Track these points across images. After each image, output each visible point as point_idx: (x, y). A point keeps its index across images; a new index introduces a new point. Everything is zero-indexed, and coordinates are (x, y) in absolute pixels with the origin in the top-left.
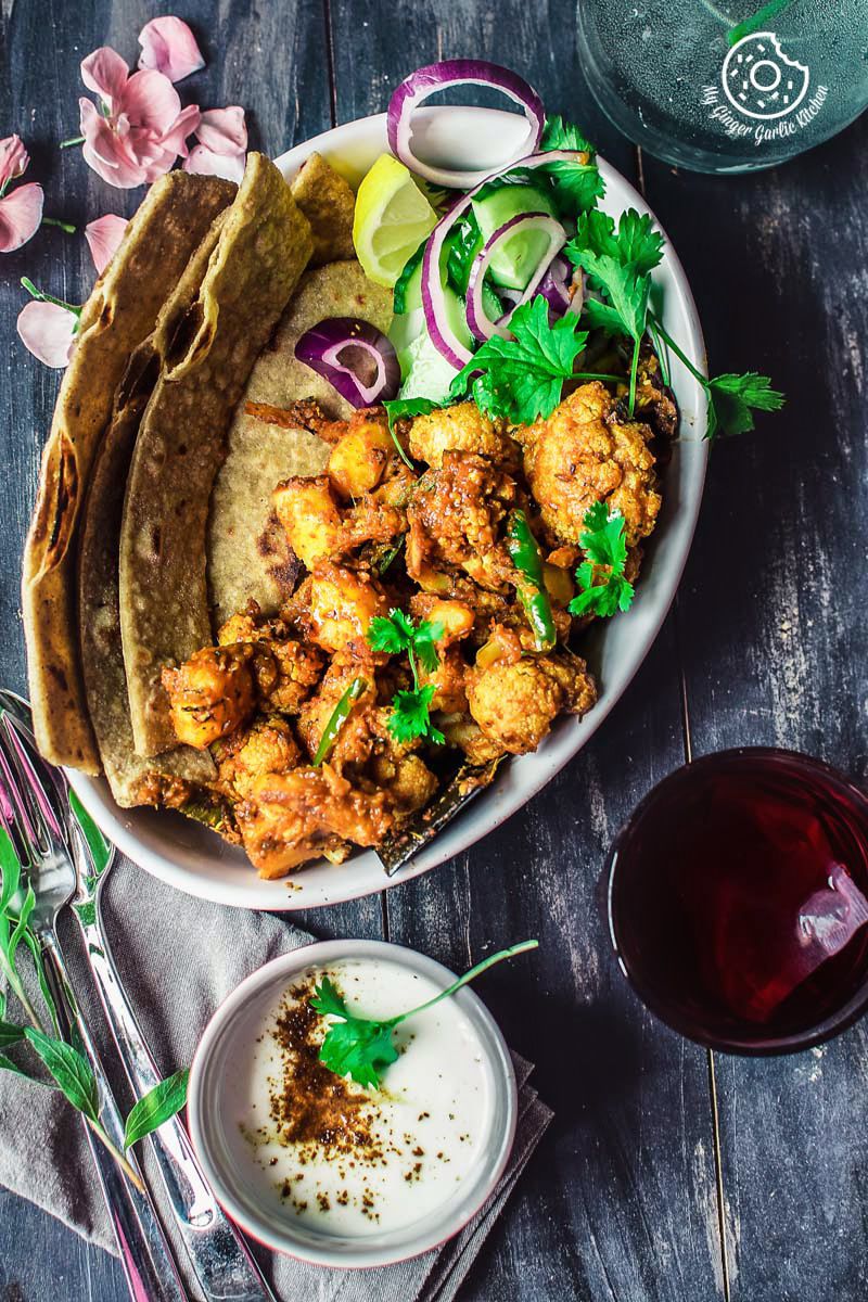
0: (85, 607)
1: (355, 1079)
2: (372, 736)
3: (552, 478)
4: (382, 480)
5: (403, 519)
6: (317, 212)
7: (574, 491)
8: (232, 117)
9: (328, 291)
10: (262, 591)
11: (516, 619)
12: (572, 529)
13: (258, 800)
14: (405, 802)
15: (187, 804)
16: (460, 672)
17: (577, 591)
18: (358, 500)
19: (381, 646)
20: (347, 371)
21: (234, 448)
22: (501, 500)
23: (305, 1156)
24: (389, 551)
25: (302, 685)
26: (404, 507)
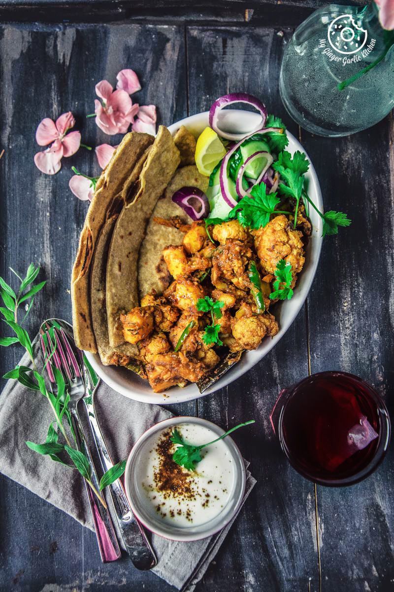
0: (93, 291)
1: (185, 467)
2: (197, 342)
3: (266, 250)
4: (202, 247)
5: (210, 262)
6: (182, 147)
7: (273, 255)
8: (151, 109)
9: (185, 176)
10: (157, 286)
11: (250, 301)
12: (271, 268)
13: (155, 364)
14: (208, 366)
15: (128, 364)
16: (229, 319)
17: (272, 291)
18: (194, 254)
19: (201, 309)
20: (191, 206)
21: (148, 233)
22: (247, 257)
23: (166, 496)
24: (204, 274)
25: (171, 322)
26: (211, 258)
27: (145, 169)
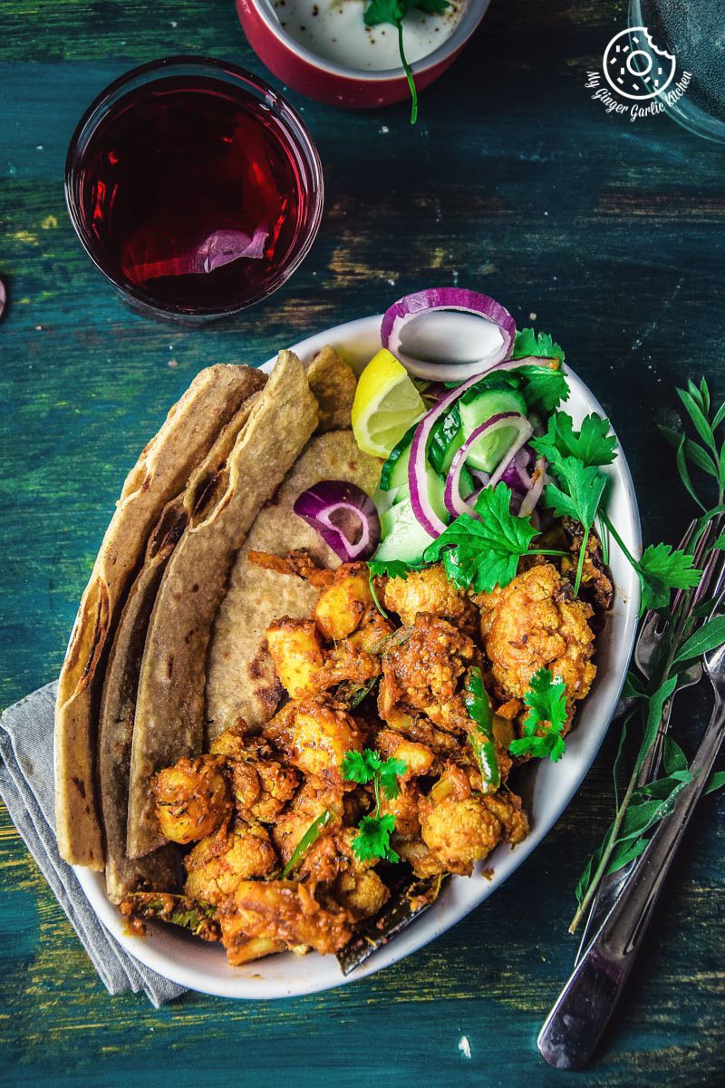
0: (106, 723)
2: (339, 854)
3: (506, 643)
4: (359, 628)
6: (323, 391)
7: (525, 656)
9: (327, 457)
10: (249, 709)
11: (466, 760)
12: (518, 687)
13: (239, 903)
14: (358, 912)
16: (416, 799)
17: (518, 735)
18: (339, 643)
19: (352, 776)
20: (337, 529)
21: (235, 584)
22: (462, 658)
24: (361, 690)
25: (280, 801)
26: (378, 655)
27: (239, 447)
